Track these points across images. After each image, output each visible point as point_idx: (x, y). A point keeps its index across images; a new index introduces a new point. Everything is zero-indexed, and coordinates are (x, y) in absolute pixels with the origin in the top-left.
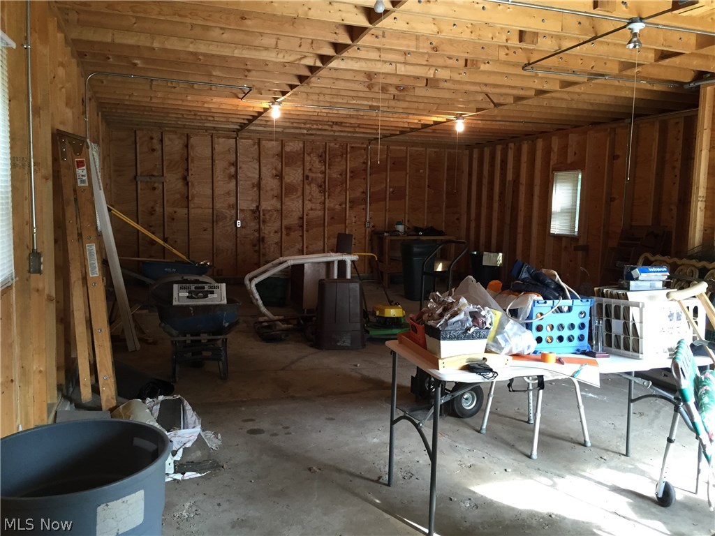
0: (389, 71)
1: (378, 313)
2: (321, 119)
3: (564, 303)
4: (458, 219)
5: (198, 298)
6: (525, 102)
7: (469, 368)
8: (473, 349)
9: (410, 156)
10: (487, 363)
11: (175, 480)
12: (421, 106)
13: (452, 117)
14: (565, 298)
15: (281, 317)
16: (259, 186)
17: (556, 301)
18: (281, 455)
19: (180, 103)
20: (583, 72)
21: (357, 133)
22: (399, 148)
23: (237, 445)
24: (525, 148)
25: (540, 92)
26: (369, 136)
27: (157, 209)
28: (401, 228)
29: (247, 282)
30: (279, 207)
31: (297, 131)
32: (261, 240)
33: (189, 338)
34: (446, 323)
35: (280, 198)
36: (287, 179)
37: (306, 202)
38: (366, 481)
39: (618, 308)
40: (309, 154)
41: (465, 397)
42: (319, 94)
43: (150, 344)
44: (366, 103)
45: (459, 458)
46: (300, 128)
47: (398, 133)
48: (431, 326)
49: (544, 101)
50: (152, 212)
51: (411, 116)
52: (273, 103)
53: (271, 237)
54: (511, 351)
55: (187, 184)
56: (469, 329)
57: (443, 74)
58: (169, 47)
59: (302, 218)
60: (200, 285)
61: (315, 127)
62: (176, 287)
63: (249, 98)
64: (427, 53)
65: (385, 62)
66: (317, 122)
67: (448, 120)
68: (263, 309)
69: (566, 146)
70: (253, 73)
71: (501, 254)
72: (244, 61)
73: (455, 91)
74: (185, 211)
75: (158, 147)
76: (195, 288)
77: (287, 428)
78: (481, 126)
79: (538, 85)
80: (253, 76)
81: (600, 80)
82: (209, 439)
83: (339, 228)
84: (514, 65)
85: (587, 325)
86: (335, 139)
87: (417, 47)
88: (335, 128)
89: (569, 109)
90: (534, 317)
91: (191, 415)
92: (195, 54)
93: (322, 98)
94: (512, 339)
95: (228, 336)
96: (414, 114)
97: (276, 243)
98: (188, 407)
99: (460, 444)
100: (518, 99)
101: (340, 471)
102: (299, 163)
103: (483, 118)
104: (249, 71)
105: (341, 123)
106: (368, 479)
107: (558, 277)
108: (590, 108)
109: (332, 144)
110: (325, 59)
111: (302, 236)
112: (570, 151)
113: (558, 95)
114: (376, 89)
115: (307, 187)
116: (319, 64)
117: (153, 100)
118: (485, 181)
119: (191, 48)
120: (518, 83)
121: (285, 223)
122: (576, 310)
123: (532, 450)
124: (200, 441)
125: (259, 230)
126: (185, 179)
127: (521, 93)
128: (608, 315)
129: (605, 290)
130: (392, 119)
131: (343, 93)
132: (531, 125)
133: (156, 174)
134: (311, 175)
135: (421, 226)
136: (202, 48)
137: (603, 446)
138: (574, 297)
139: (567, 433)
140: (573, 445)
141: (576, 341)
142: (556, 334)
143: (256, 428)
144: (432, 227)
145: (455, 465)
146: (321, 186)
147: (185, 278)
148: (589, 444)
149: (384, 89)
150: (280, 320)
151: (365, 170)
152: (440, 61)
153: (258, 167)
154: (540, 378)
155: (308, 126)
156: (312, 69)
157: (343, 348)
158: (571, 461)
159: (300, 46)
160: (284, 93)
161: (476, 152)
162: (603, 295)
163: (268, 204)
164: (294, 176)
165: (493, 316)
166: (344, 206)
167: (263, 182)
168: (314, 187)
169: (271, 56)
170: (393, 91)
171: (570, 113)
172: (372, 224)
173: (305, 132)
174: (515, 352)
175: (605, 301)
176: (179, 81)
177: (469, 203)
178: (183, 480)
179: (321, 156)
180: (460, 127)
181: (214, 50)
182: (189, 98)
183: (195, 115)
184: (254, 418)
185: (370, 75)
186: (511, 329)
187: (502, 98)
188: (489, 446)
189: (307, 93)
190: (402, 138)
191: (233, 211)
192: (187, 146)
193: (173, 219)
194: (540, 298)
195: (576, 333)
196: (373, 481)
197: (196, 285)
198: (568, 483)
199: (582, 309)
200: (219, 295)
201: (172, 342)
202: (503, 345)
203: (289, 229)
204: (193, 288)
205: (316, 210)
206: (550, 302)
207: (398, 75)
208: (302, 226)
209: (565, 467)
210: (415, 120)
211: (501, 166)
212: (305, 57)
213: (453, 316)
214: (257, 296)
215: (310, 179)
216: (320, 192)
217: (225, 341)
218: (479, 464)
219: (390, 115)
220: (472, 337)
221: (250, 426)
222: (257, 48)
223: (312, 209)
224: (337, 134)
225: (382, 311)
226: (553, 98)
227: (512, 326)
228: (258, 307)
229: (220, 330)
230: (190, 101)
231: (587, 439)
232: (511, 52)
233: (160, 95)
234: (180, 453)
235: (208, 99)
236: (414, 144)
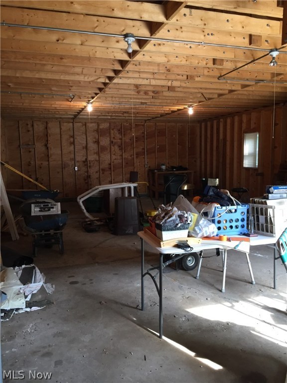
0: (147, 84)
1: (148, 214)
2: (116, 110)
3: (233, 208)
4: (195, 161)
5: (45, 211)
6: (224, 97)
7: (178, 246)
8: (181, 235)
9: (168, 128)
10: (188, 243)
11: (26, 311)
12: (169, 101)
13: (186, 106)
14: (233, 205)
15: (98, 218)
16: (86, 148)
17: (227, 207)
18: (86, 295)
19: (38, 105)
20: (252, 80)
21: (138, 117)
22: (161, 124)
23: (63, 291)
24: (229, 121)
25: (231, 91)
26: (145, 118)
27: (32, 163)
28: (164, 167)
29: (78, 200)
30: (98, 159)
31: (105, 117)
32: (89, 177)
33: (43, 233)
34: (165, 222)
35: (98, 153)
36: (102, 143)
37: (112, 155)
38: (131, 308)
39: (262, 209)
40: (113, 130)
41: (189, 259)
42: (112, 97)
43: (25, 236)
44: (138, 101)
45: (183, 293)
46: (107, 116)
47: (159, 116)
48: (157, 224)
49: (234, 96)
50: (29, 164)
51: (164, 107)
52: (88, 103)
53: (94, 176)
54: (203, 235)
55: (48, 148)
56: (178, 224)
57: (176, 84)
58: (25, 76)
59: (110, 164)
60: (46, 204)
61: (114, 115)
62: (33, 206)
63: (74, 101)
64: (164, 73)
65: (144, 78)
66: (115, 112)
67: (185, 108)
68: (87, 214)
69: (250, 119)
70: (74, 87)
71: (218, 179)
72: (68, 81)
73: (185, 93)
74: (47, 163)
75: (31, 129)
76: (44, 206)
77: (91, 280)
78: (203, 110)
79: (229, 87)
80: (74, 89)
81: (262, 83)
82: (48, 288)
83: (131, 169)
84: (214, 77)
85: (246, 219)
86: (127, 121)
87: (159, 70)
88: (125, 115)
89: (249, 99)
90: (216, 215)
91: (39, 275)
92: (41, 79)
93: (114, 99)
94: (204, 229)
95: (63, 231)
96: (165, 106)
97: (97, 178)
98: (38, 271)
99: (184, 285)
100: (220, 95)
101: (116, 303)
102: (107, 135)
103: (203, 106)
104: (71, 86)
105: (128, 112)
106: (131, 307)
107: (229, 193)
108: (260, 98)
109: (125, 124)
110: (110, 78)
111: (111, 174)
112: (252, 122)
113: (241, 92)
114: (142, 93)
115: (112, 147)
116: (107, 81)
117: (24, 104)
118: (209, 140)
119: (37, 76)
120: (218, 86)
121: (101, 167)
122: (239, 212)
123: (222, 287)
124: (42, 289)
125: (87, 172)
126: (46, 145)
127: (221, 92)
128: (257, 213)
129: (256, 200)
130: (154, 109)
131: (125, 96)
132: (229, 109)
133: (30, 144)
134: (114, 141)
135: (175, 166)
136: (43, 75)
137: (262, 283)
138: (238, 204)
139: (244, 277)
140: (246, 283)
141: (240, 228)
142: (228, 225)
143: (74, 280)
144: (181, 166)
145: (180, 297)
146: (120, 147)
147: (38, 200)
148: (254, 283)
149: (146, 93)
150: (97, 220)
151: (144, 137)
152: (173, 77)
153: (85, 137)
154: (218, 249)
155: (110, 114)
156: (105, 84)
157: (128, 234)
158: (243, 293)
159: (95, 72)
160: (93, 98)
161: (203, 124)
162: (255, 203)
163: (91, 158)
164: (105, 141)
165: (192, 217)
166: (133, 157)
167: (89, 146)
168: (116, 147)
169: (81, 78)
170: (151, 94)
171: (249, 101)
172: (148, 166)
173: (109, 117)
174: (205, 235)
175: (255, 205)
176: (35, 94)
177: (201, 152)
178: (31, 311)
179: (119, 130)
180: (191, 111)
181: (49, 76)
182: (43, 102)
183: (49, 111)
184: (74, 275)
185: (137, 86)
186: (203, 223)
187: (211, 95)
188: (200, 286)
189: (106, 97)
190: (161, 118)
191: (73, 162)
192: (46, 128)
193: (41, 168)
194: (219, 206)
195: (240, 224)
196: (134, 308)
197: (44, 204)
198: (241, 305)
199: (242, 211)
200: (57, 209)
201: (32, 235)
202: (198, 232)
203: (103, 170)
204: (42, 205)
205: (118, 159)
206: (224, 208)
207: (152, 85)
208: (111, 168)
209: (240, 296)
210: (167, 109)
211: (217, 131)
212: (100, 78)
213: (169, 218)
214: (83, 208)
215: (114, 143)
216: (120, 149)
217: (61, 234)
218: (193, 296)
219: (153, 107)
220: (180, 229)
221: (72, 280)
222: (73, 74)
223: (116, 159)
224: (127, 118)
225: (150, 213)
226: (238, 94)
227: (203, 222)
228: (84, 213)
229: (58, 228)
230: (44, 104)
231: (253, 280)
232: (210, 70)
233: (27, 101)
234: (29, 297)
235: (53, 102)
236: (169, 122)
